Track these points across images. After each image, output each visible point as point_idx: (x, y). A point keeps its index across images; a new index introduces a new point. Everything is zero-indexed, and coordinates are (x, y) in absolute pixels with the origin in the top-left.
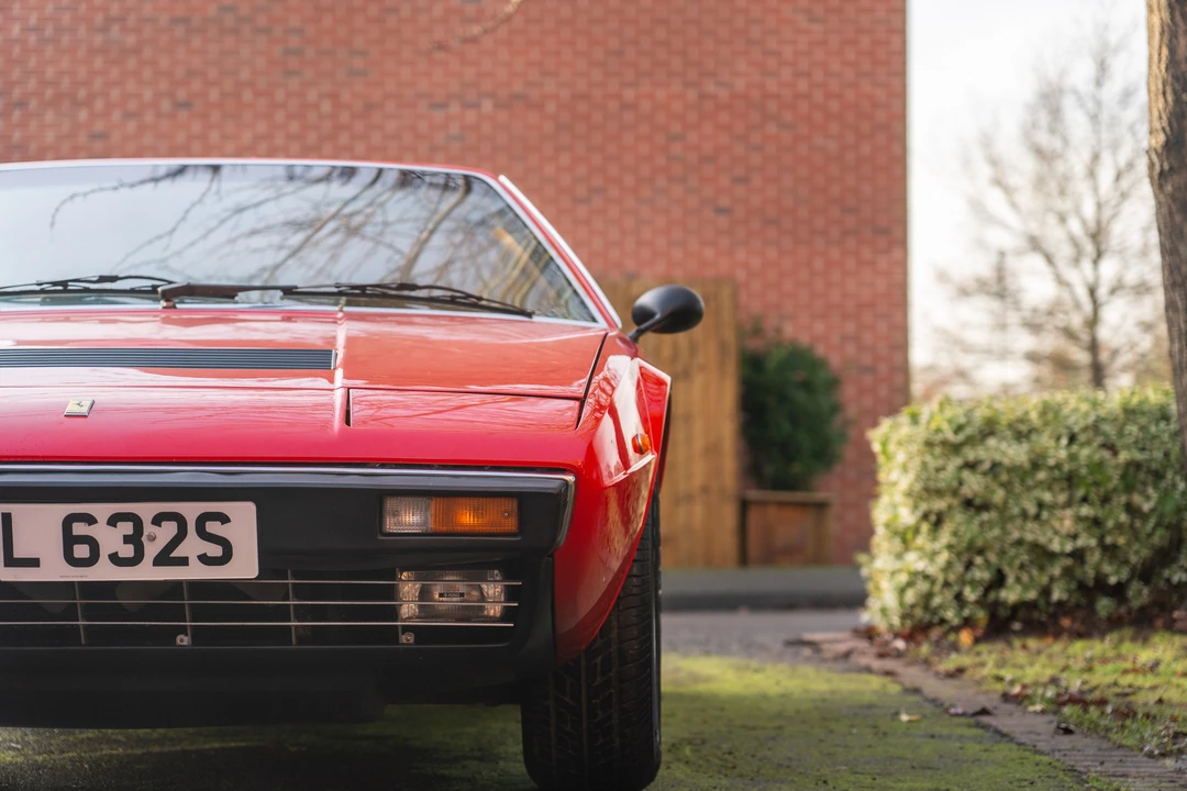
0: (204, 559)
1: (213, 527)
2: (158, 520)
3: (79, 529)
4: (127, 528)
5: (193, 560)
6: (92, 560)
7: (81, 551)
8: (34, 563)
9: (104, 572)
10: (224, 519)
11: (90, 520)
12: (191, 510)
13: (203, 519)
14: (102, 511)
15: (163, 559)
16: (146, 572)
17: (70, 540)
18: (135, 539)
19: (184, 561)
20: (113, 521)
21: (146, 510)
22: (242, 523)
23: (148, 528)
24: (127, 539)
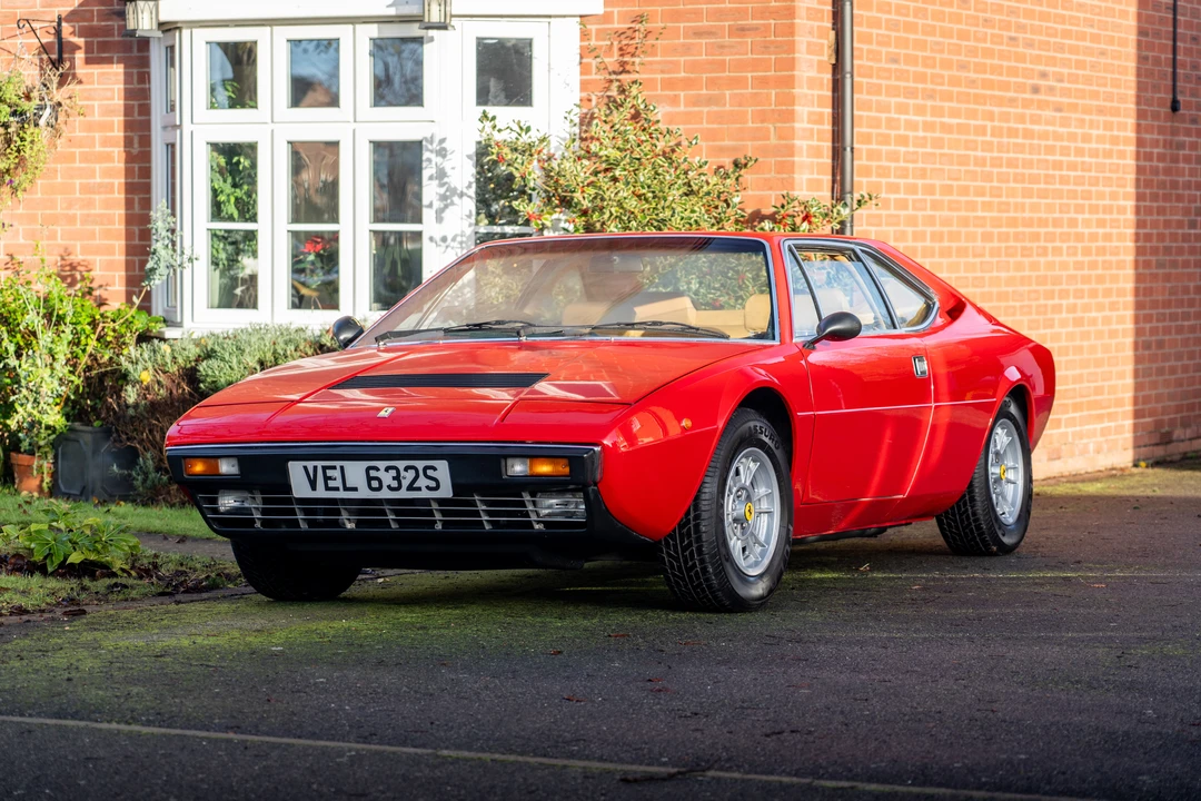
0: (428, 487)
1: (430, 472)
2: (406, 469)
3: (373, 473)
4: (393, 473)
5: (424, 489)
6: (379, 488)
7: (375, 484)
8: (355, 489)
9: (385, 494)
10: (435, 469)
11: (378, 469)
12: (420, 464)
13: (426, 468)
14: (382, 464)
15: (411, 488)
16: (404, 494)
17: (370, 479)
18: (397, 478)
19: (419, 489)
20: (387, 469)
21: (401, 464)
22: (442, 470)
23: (403, 473)
24: (394, 478)
